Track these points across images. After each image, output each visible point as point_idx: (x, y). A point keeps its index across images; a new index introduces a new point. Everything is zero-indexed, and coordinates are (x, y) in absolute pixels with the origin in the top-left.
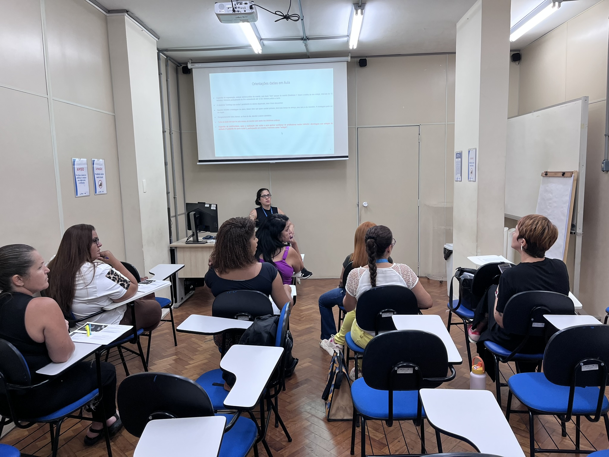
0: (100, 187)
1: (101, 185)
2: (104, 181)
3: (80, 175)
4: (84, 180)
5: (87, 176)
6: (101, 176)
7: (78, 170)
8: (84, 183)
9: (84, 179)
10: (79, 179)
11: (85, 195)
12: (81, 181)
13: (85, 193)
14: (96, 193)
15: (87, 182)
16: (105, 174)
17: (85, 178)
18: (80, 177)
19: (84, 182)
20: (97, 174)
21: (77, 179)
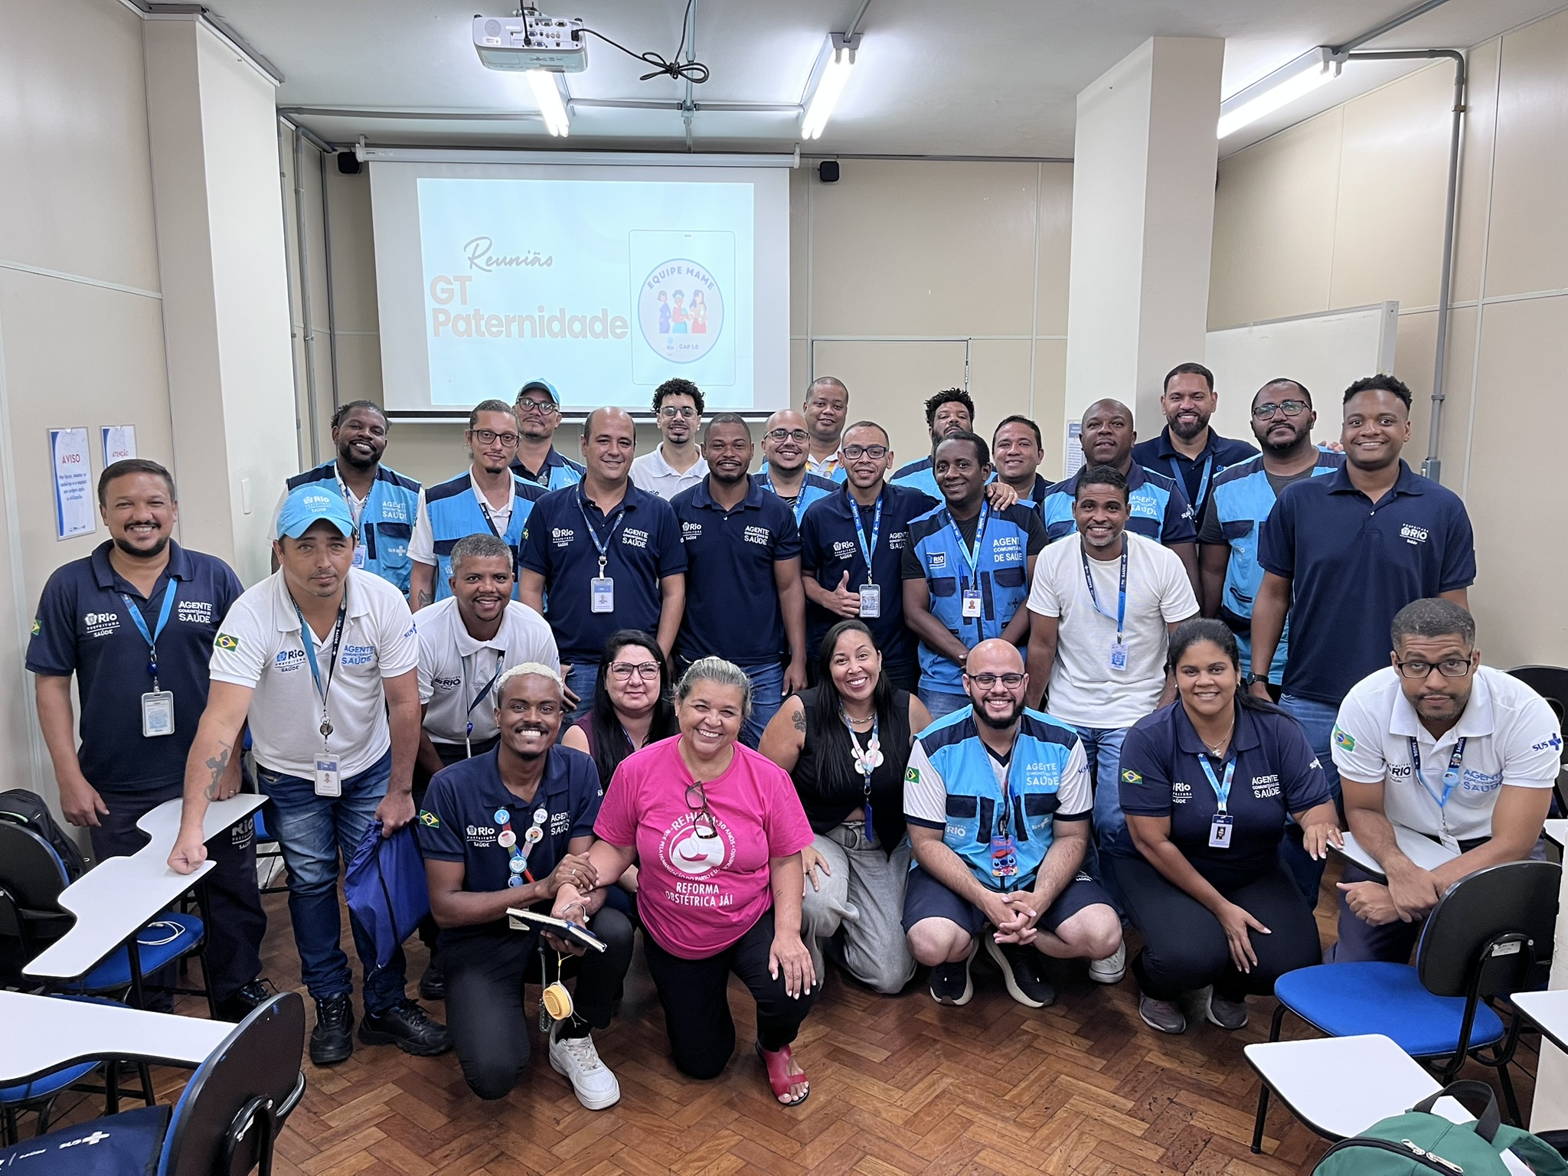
3: (70, 477)
4: (81, 490)
7: (64, 462)
8: (81, 497)
9: (80, 486)
10: (67, 488)
11: (83, 531)
12: (72, 494)
13: (84, 527)
15: (87, 493)
17: (84, 482)
18: (70, 480)
19: (81, 493)
21: (62, 489)
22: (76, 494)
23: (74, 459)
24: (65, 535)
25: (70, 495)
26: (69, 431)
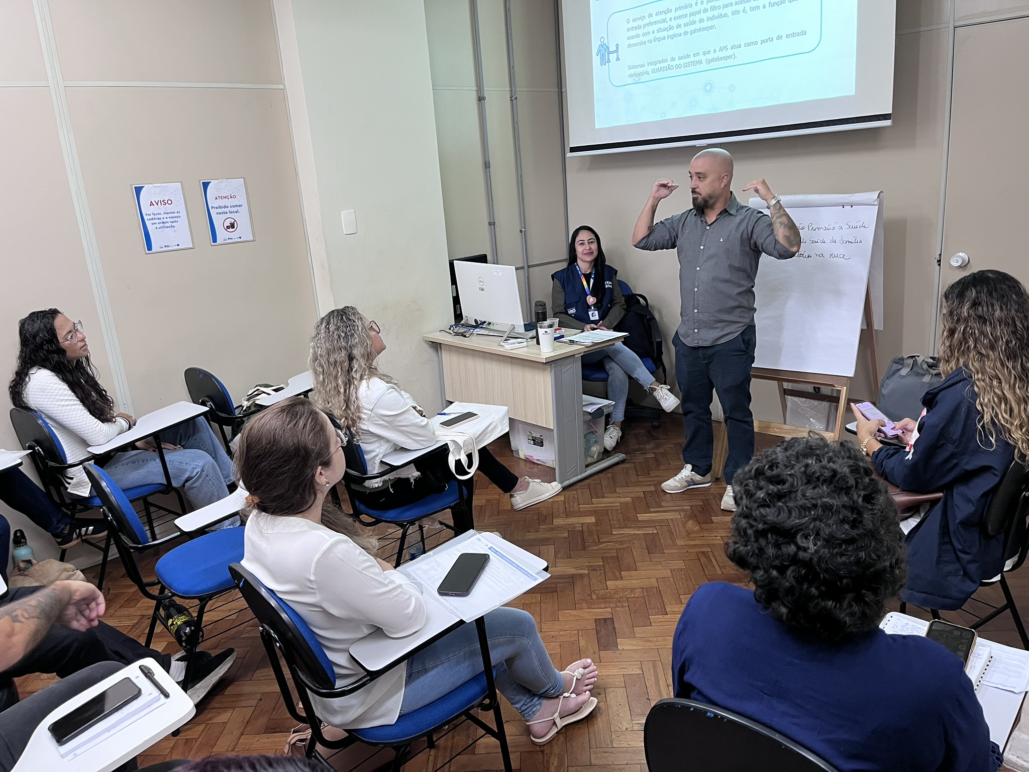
0: (231, 230)
1: (232, 226)
2: (243, 219)
3: (159, 214)
4: (173, 222)
5: (183, 214)
6: (235, 209)
7: (152, 204)
8: (174, 226)
9: (173, 220)
10: (157, 221)
11: (177, 247)
12: (161, 225)
13: (178, 245)
14: (215, 240)
15: (182, 224)
16: (245, 205)
17: (176, 217)
18: (156, 216)
19: (173, 224)
20: (220, 207)
21: (148, 223)
22: (166, 225)
23: (164, 203)
24: (154, 250)
25: (158, 226)
26: (159, 185)
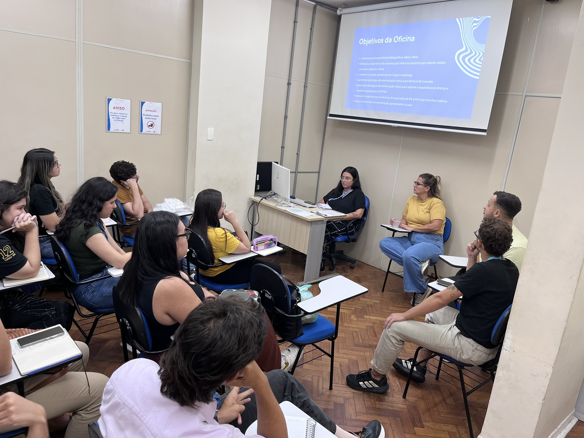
0: (150, 127)
1: (152, 125)
2: (158, 123)
3: (117, 114)
4: (122, 118)
5: (129, 115)
6: (155, 117)
7: (114, 108)
8: (123, 121)
10: (115, 117)
12: (117, 119)
13: (123, 130)
14: (141, 131)
15: (127, 120)
16: (160, 117)
17: (125, 116)
18: (115, 114)
20: (148, 115)
21: (111, 117)
22: (119, 119)
23: (121, 108)
24: (111, 131)
25: (115, 119)
26: (120, 99)
